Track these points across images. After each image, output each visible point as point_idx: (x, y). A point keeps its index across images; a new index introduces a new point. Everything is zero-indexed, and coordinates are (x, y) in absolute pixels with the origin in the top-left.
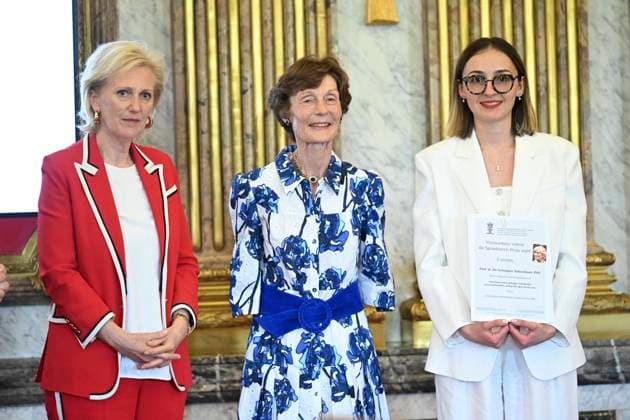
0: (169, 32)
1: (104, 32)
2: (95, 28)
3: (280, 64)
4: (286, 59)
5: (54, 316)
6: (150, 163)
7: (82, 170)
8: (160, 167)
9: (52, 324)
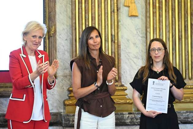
0: (71, 18)
1: (52, 17)
2: (49, 16)
3: (103, 27)
4: (105, 26)
5: (12, 98)
6: (41, 54)
7: (22, 56)
8: (44, 56)
9: (10, 100)
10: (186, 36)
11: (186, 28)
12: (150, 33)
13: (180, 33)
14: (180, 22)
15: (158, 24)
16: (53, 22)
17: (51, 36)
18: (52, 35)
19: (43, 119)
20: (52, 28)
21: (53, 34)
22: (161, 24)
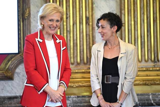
3: (78, 10)
4: (79, 9)
5: (26, 83)
6: (58, 40)
7: (38, 41)
8: (61, 41)
9: (26, 86)
12: (125, 15)
13: (155, 15)
14: (155, 4)
15: (132, 6)
19: (61, 105)
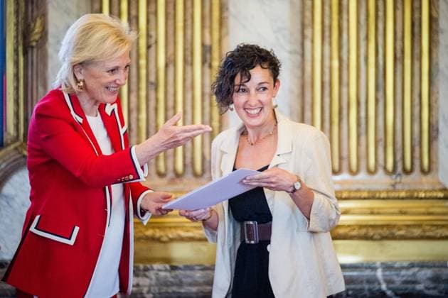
3: (180, 24)
4: (185, 21)
10: (417, 51)
11: (416, 30)
12: (313, 41)
16: (37, 7)
17: (32, 47)
18: (34, 44)
20: (35, 26)
21: (37, 41)
22: (345, 16)
